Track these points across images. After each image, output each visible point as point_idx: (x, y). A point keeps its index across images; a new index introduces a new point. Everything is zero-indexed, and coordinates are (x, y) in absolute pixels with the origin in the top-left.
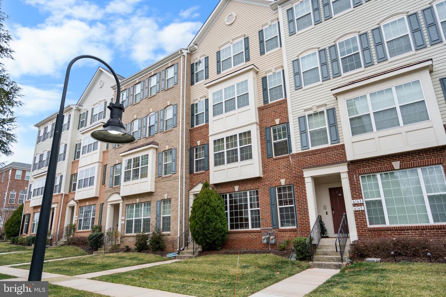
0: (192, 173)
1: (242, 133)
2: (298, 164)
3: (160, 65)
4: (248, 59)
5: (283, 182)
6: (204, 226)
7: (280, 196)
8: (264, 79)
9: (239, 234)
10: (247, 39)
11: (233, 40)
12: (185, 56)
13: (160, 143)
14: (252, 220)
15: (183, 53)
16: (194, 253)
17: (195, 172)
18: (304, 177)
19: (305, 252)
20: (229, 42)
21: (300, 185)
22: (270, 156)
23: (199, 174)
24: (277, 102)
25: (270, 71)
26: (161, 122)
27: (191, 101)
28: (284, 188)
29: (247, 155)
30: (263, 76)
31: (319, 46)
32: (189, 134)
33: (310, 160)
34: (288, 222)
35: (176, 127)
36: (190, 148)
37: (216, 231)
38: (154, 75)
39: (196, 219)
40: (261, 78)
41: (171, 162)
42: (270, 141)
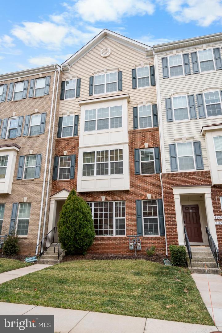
0: (55, 180)
1: (113, 150)
2: (168, 182)
3: (29, 74)
4: (120, 89)
5: (149, 196)
6: (76, 231)
7: (145, 209)
8: (135, 109)
9: (103, 240)
10: (120, 73)
11: (107, 70)
12: (58, 72)
13: (22, 147)
14: (117, 227)
15: (57, 69)
16: (58, 257)
17: (58, 180)
18: (174, 194)
19: (183, 259)
20: (103, 71)
21: (170, 200)
22: (138, 173)
23: (63, 182)
24: (147, 130)
25: (142, 103)
26: (26, 127)
27: (59, 114)
28: (149, 202)
29: (117, 169)
30: (135, 106)
31: (189, 92)
32: (55, 143)
33: (179, 181)
34: (151, 231)
35: (44, 134)
36: (55, 157)
37: (86, 237)
38: (21, 81)
39: (69, 224)
40: (132, 107)
41: (35, 166)
42: (138, 161)
